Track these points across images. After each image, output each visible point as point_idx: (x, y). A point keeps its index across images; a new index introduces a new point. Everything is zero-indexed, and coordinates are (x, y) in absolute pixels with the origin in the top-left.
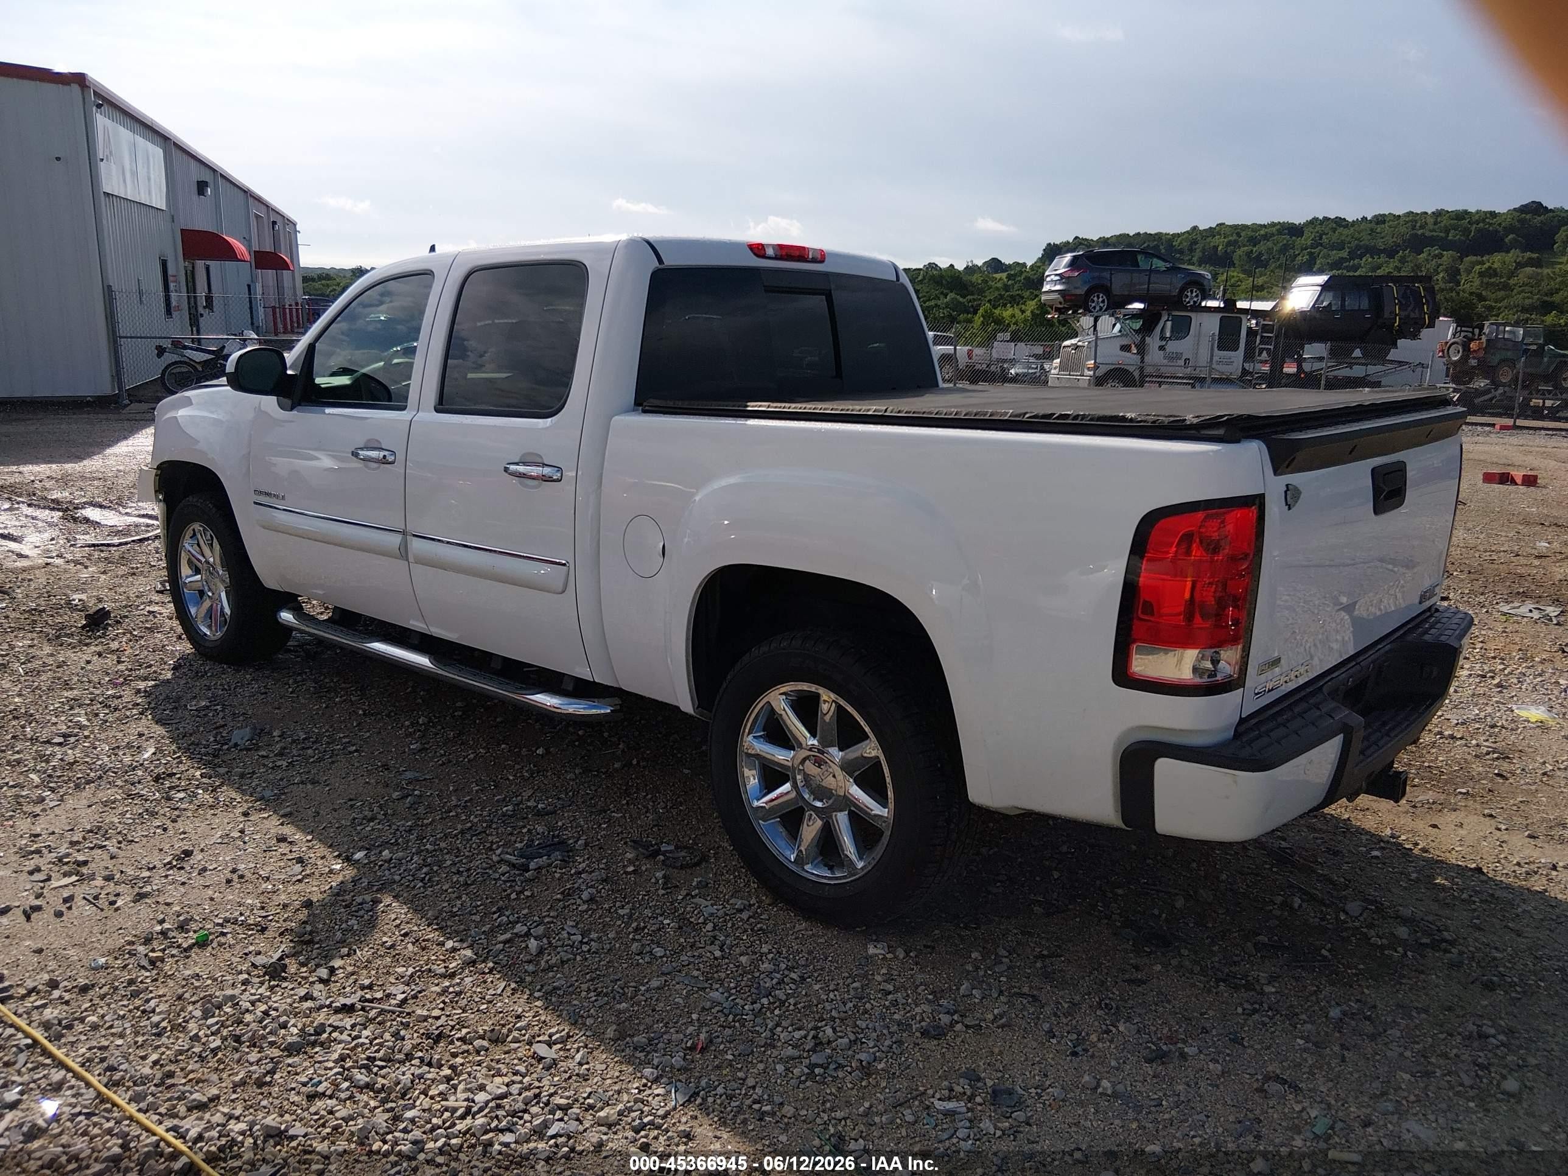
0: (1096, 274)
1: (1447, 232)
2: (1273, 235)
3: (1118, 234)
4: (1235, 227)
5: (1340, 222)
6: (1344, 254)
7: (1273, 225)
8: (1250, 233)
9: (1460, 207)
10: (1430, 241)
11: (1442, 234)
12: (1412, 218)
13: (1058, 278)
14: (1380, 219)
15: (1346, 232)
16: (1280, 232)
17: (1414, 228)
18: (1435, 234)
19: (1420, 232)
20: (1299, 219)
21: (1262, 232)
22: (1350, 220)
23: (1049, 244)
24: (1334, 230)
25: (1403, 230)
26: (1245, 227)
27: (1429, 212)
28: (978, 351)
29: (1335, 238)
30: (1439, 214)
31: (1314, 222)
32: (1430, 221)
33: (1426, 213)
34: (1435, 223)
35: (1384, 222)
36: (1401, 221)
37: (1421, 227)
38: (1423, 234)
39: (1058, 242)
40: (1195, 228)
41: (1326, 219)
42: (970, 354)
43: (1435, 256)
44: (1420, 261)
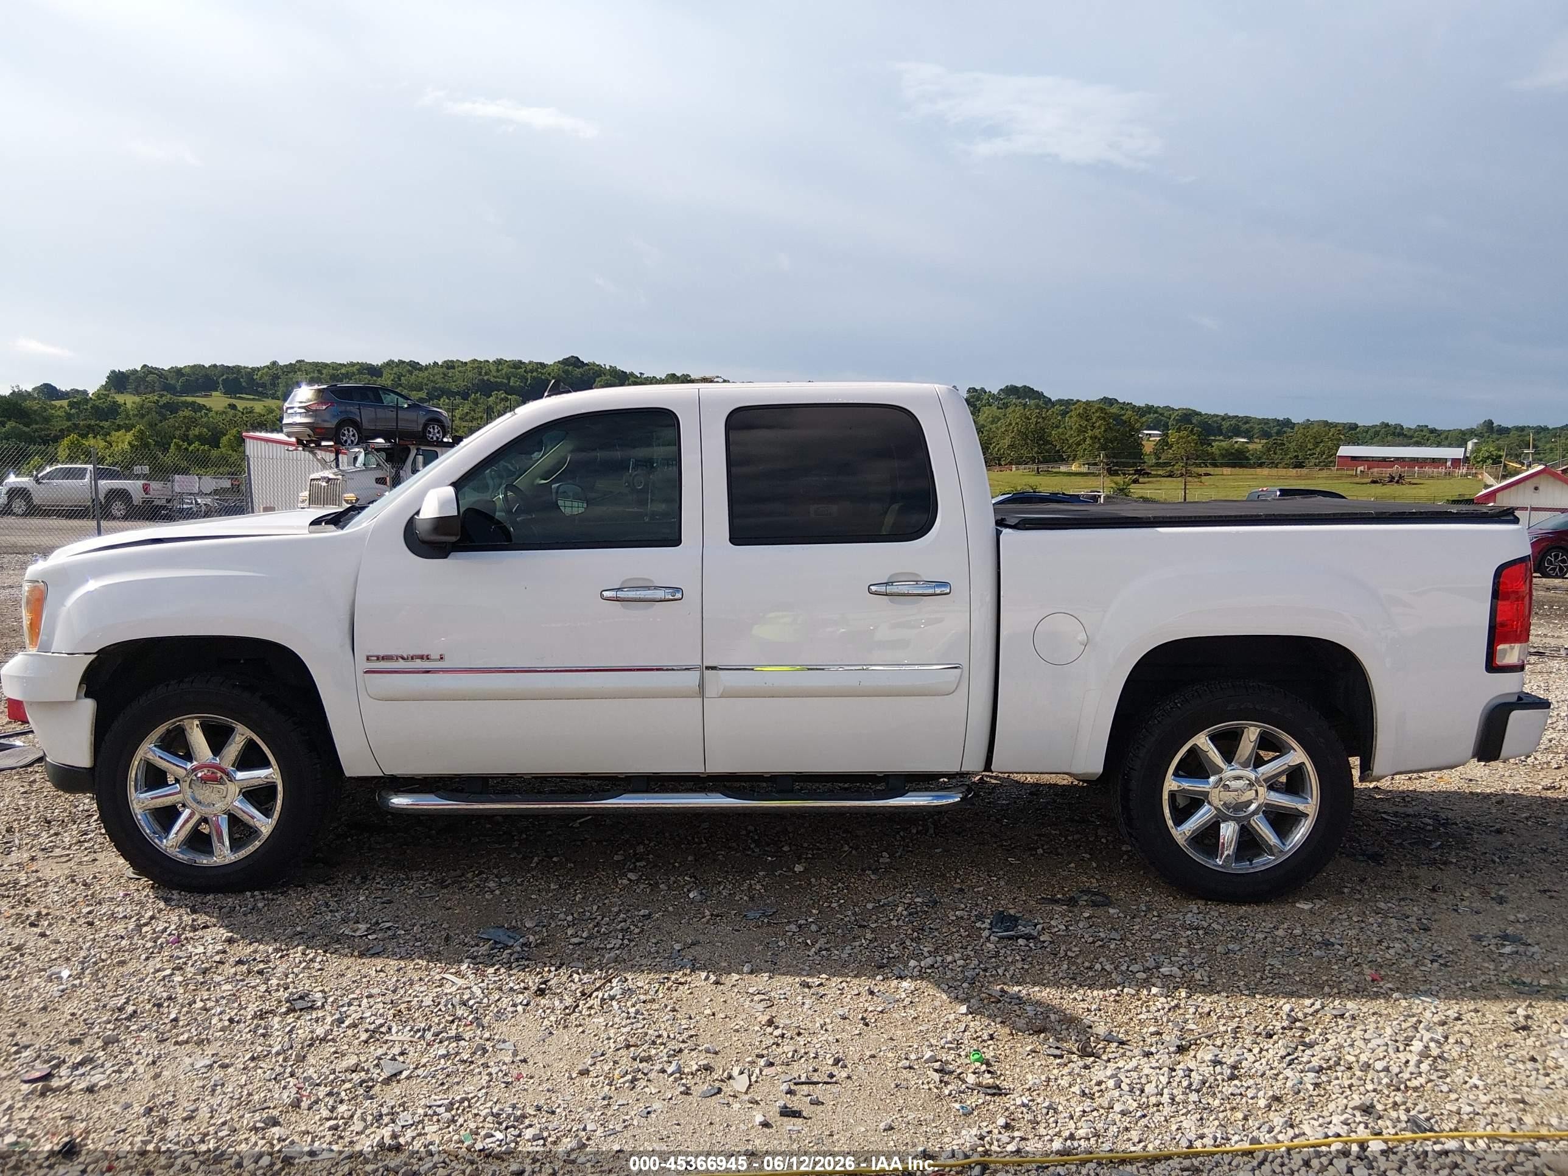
0: (343, 408)
1: (509, 379)
2: (353, 374)
3: (191, 364)
4: (316, 364)
5: (414, 366)
6: (423, 395)
7: (352, 364)
8: (331, 372)
9: (517, 358)
10: (497, 387)
11: (505, 381)
12: (478, 366)
13: (303, 411)
14: (450, 365)
15: (421, 374)
16: (360, 372)
17: (480, 374)
18: (499, 380)
19: (486, 378)
20: (377, 361)
21: (343, 371)
22: (424, 365)
23: (113, 372)
24: (411, 373)
25: (470, 375)
26: (326, 365)
27: (491, 361)
28: (155, 485)
29: (413, 379)
30: (499, 362)
31: (390, 364)
32: (493, 368)
33: (488, 361)
34: (498, 371)
35: (453, 367)
36: (469, 367)
37: (486, 374)
38: (488, 380)
39: (123, 370)
40: (274, 363)
41: (402, 362)
42: (146, 489)
43: (502, 400)
44: (490, 403)
